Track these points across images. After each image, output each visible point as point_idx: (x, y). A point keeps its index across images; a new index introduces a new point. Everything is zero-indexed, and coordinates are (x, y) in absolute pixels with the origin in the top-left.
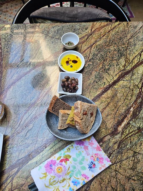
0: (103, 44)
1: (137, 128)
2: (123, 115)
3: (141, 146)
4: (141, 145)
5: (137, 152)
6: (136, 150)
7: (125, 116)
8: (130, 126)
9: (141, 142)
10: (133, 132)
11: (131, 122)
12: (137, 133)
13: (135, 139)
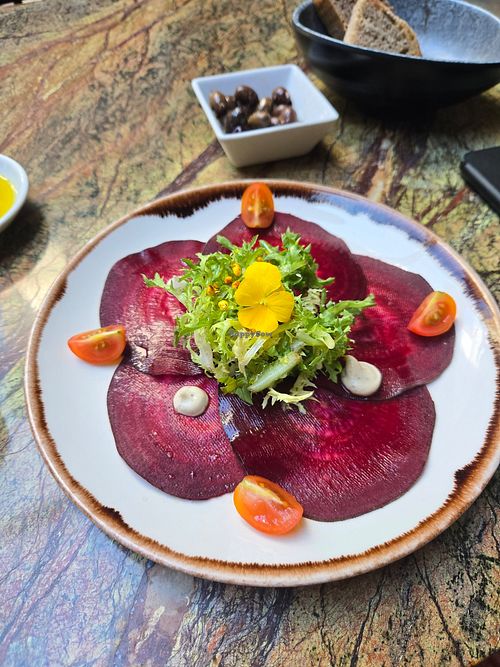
0: (191, 18)
1: (444, 192)
2: (357, 168)
3: (494, 244)
4: (492, 242)
5: (490, 269)
6: (481, 264)
7: (367, 170)
8: (410, 194)
9: (487, 231)
10: (429, 209)
11: (405, 181)
12: (452, 206)
13: (455, 228)
